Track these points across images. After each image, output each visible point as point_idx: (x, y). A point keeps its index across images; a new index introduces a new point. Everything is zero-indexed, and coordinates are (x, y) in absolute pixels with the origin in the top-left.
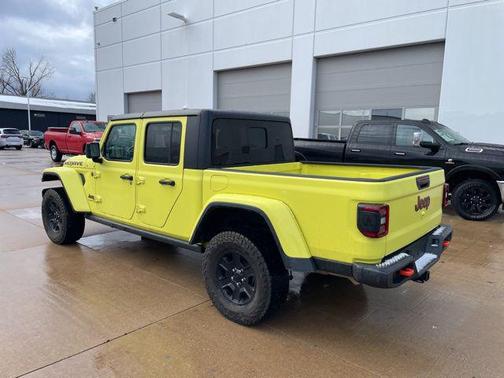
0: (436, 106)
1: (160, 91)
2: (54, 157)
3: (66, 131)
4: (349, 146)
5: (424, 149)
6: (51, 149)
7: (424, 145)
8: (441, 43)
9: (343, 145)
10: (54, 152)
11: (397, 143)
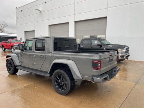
0: (105, 34)
1: (34, 31)
2: (3, 50)
3: (6, 42)
4: (81, 45)
5: (98, 46)
6: (2, 47)
7: (98, 45)
8: (106, 18)
9: (79, 45)
10: (3, 48)
11: (92, 45)
